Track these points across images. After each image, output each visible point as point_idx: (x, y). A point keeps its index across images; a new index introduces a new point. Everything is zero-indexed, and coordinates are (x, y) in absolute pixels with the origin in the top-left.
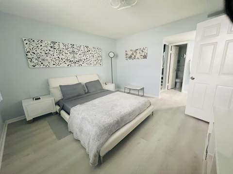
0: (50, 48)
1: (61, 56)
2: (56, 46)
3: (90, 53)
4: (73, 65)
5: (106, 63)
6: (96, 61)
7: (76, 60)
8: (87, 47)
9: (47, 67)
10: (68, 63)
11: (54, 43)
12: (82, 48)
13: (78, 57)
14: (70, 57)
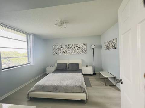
0: (59, 47)
1: (63, 50)
2: (62, 46)
3: (78, 47)
4: (68, 54)
5: (90, 52)
6: (82, 51)
7: (70, 51)
8: (76, 44)
9: (58, 55)
10: (66, 53)
11: (61, 45)
12: (74, 46)
13: (71, 50)
14: (67, 50)
